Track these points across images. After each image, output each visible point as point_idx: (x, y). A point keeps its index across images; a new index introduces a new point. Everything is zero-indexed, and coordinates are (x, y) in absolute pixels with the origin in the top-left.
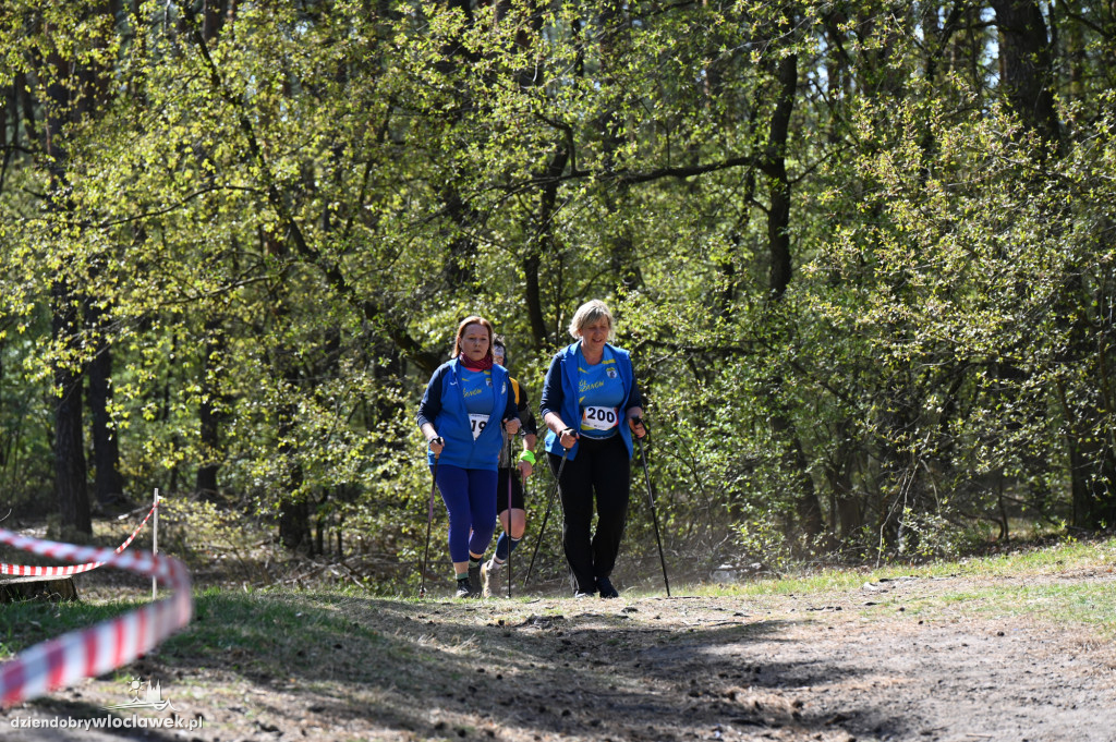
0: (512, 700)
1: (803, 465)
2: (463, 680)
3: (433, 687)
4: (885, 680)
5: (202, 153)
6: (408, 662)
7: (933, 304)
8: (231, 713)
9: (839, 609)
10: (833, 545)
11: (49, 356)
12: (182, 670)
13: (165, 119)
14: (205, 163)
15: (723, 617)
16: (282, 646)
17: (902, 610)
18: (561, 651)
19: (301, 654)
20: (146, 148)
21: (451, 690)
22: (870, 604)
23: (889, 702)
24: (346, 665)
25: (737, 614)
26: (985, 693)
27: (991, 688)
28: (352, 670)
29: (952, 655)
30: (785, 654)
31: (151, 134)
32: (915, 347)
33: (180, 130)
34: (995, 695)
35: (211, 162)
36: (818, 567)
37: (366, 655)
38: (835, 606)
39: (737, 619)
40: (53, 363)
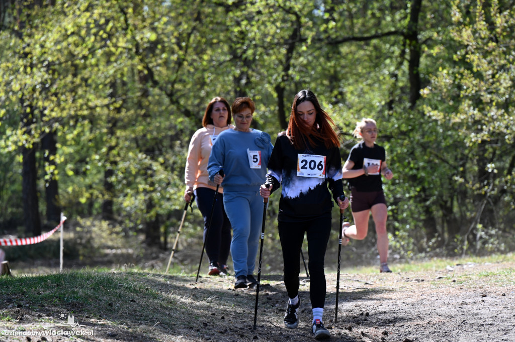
0: (226, 331)
1: (425, 200)
2: (201, 319)
3: (183, 323)
4: (435, 320)
5: (100, 27)
6: (171, 309)
7: (493, 112)
8: (62, 337)
9: (423, 281)
10: (440, 244)
11: (14, 138)
12: (41, 314)
13: (79, 9)
14: (101, 33)
15: (358, 285)
16: (100, 300)
17: (454, 281)
18: (264, 303)
19: (110, 305)
20: (68, 25)
21: (192, 324)
22: (440, 278)
23: (435, 332)
24: (135, 311)
25: (366, 284)
26: (488, 327)
27: (491, 324)
28: (138, 313)
29: (475, 307)
30: (384, 307)
31: (71, 16)
32: (485, 135)
33: (88, 14)
34: (493, 329)
35: (105, 32)
36: (431, 257)
37: (148, 306)
38: (421, 279)
39: (366, 286)
40: (15, 143)
